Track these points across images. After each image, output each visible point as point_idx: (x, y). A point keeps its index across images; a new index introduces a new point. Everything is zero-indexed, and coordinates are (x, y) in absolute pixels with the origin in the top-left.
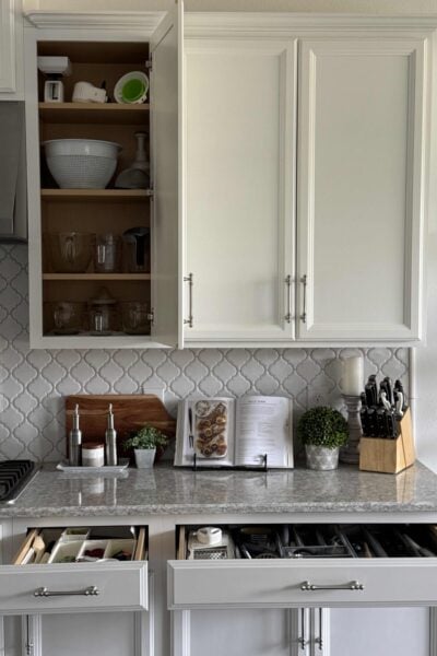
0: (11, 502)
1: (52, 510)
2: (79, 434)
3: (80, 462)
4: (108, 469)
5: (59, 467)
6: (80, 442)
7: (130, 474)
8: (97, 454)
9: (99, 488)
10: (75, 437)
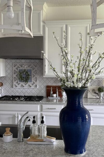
0: (41, 101)
1: (47, 103)
2: (52, 92)
3: (52, 97)
4: (57, 98)
5: (48, 97)
6: (52, 93)
7: (60, 99)
8: (55, 95)
9: (55, 101)
10: (51, 92)
